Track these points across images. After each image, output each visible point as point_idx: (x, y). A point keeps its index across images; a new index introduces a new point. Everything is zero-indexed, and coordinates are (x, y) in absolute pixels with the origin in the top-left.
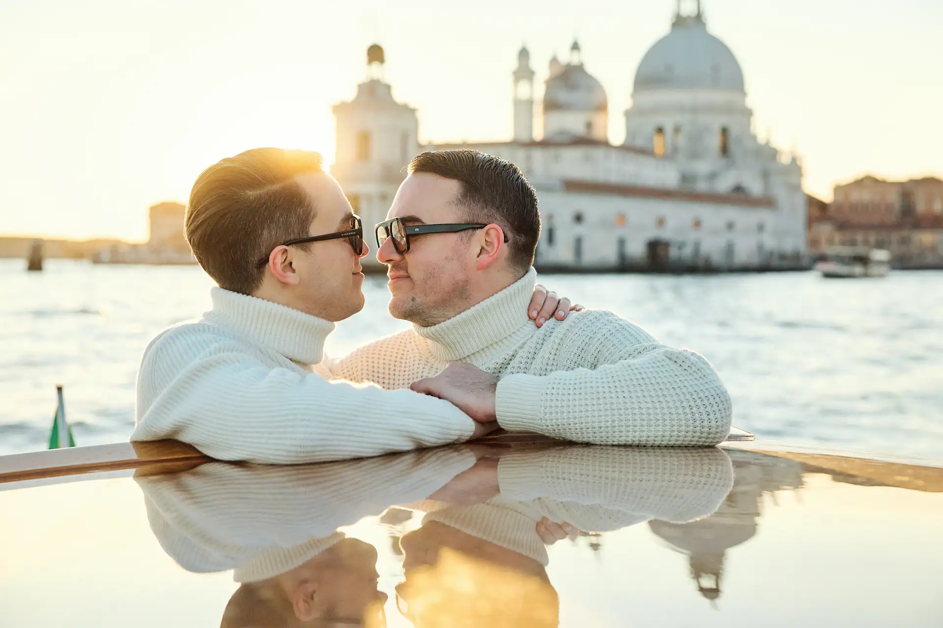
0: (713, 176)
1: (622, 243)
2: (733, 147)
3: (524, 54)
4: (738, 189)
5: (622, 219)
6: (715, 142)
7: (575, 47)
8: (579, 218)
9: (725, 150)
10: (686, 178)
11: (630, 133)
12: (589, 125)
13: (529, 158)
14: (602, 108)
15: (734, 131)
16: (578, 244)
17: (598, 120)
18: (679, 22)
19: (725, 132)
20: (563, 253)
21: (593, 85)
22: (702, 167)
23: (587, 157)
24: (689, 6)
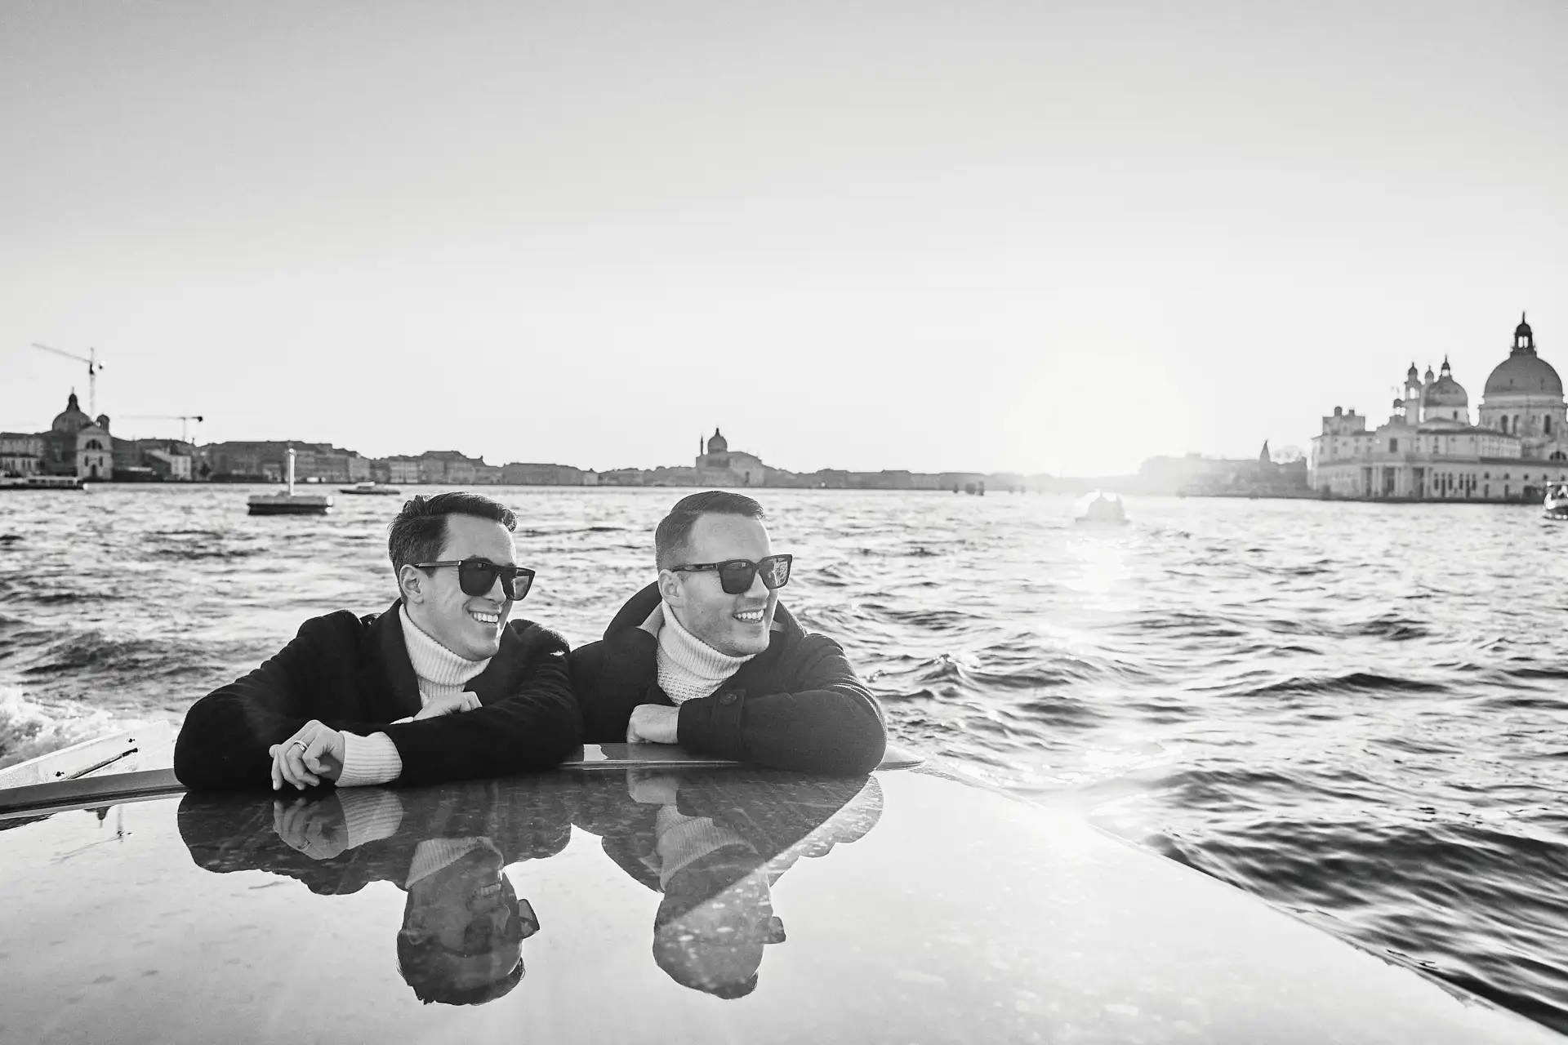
0: (1541, 446)
1: (1507, 488)
2: (1552, 427)
3: (1413, 371)
4: (1558, 454)
5: (1507, 477)
6: (1541, 425)
7: (1446, 366)
8: (1487, 476)
9: (1547, 430)
10: (1526, 449)
11: (1482, 418)
12: (1456, 414)
13: (1436, 439)
14: (1465, 404)
15: (1554, 419)
16: (1487, 487)
17: (1461, 411)
18: (1516, 351)
19: (1548, 418)
20: (1479, 493)
21: (1458, 389)
22: (1534, 441)
23: (1472, 439)
24: (1523, 342)
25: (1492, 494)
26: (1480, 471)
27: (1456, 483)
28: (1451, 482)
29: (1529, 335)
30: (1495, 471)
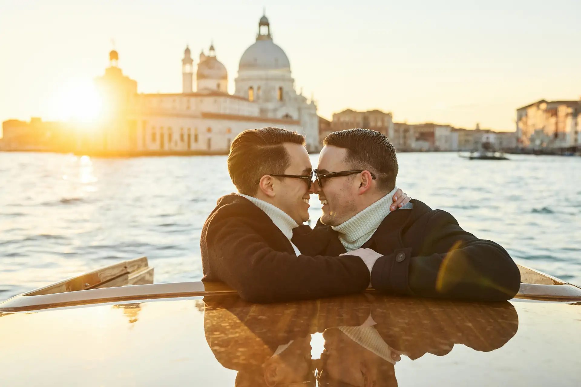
0: (275, 110)
2: (284, 96)
3: (188, 51)
4: (287, 116)
5: (229, 131)
6: (277, 94)
7: (212, 48)
8: (209, 130)
9: (281, 98)
10: (263, 111)
11: (237, 90)
12: (219, 86)
14: (225, 77)
15: (286, 89)
16: (209, 141)
17: (222, 82)
18: (260, 37)
19: (281, 89)
20: (202, 146)
21: (220, 67)
22: (270, 106)
23: (215, 101)
24: (264, 30)
25: (215, 147)
26: (203, 125)
27: (176, 136)
28: (170, 136)
29: (267, 24)
30: (217, 125)
